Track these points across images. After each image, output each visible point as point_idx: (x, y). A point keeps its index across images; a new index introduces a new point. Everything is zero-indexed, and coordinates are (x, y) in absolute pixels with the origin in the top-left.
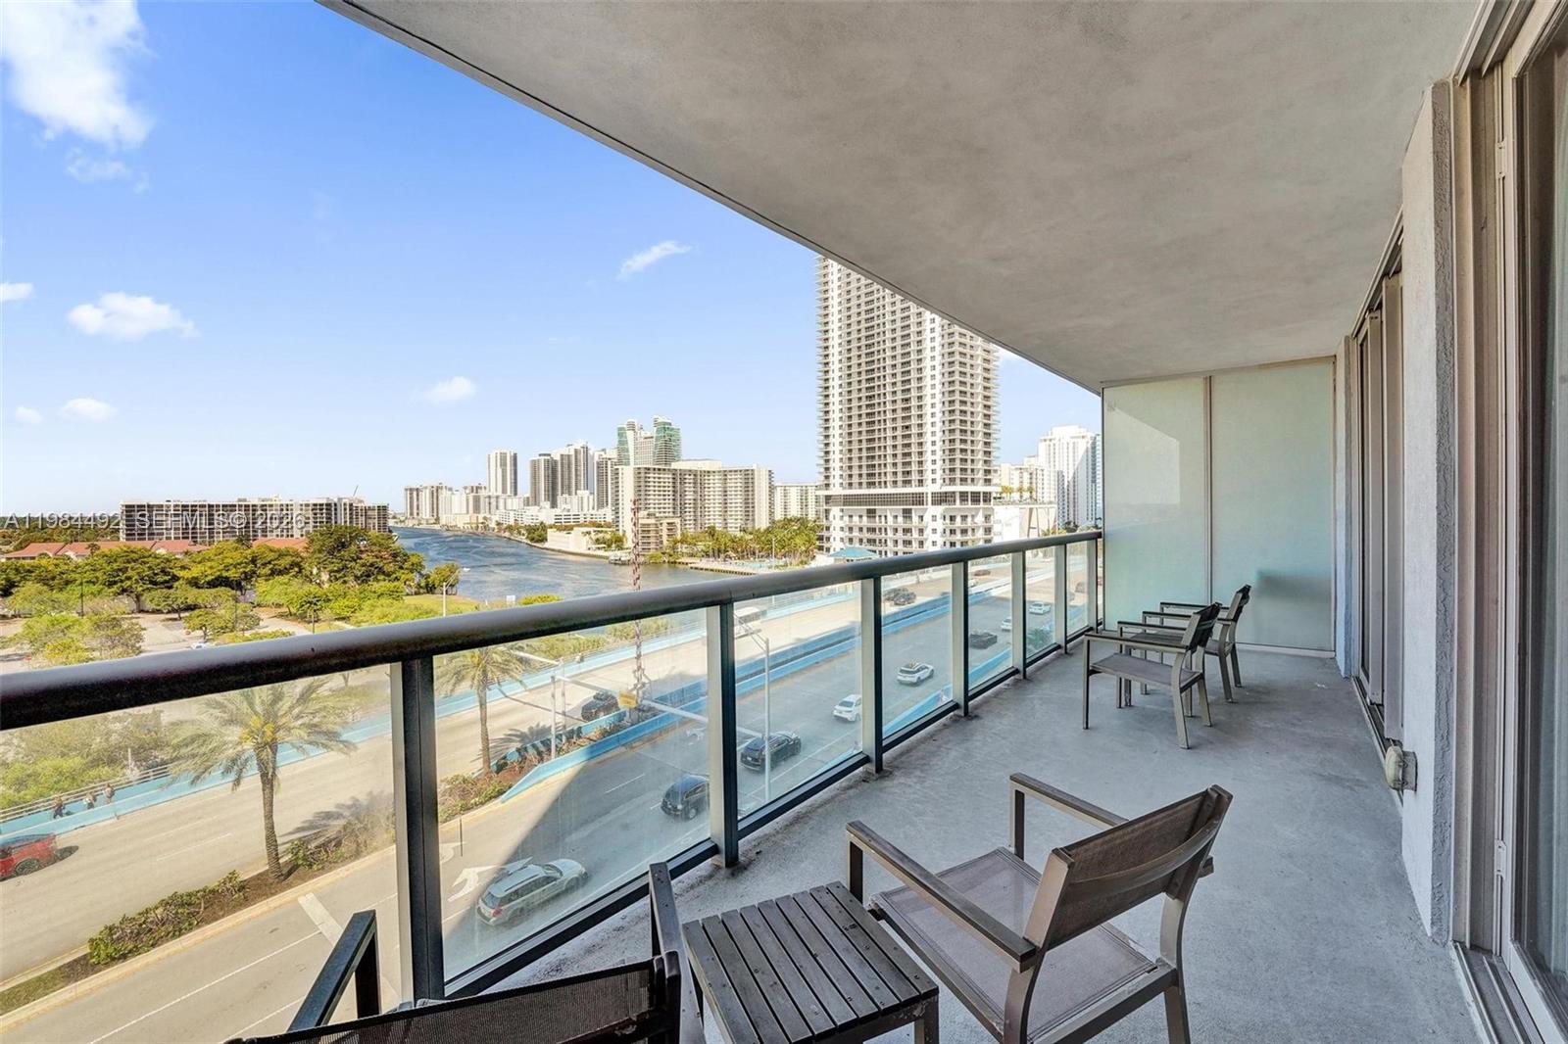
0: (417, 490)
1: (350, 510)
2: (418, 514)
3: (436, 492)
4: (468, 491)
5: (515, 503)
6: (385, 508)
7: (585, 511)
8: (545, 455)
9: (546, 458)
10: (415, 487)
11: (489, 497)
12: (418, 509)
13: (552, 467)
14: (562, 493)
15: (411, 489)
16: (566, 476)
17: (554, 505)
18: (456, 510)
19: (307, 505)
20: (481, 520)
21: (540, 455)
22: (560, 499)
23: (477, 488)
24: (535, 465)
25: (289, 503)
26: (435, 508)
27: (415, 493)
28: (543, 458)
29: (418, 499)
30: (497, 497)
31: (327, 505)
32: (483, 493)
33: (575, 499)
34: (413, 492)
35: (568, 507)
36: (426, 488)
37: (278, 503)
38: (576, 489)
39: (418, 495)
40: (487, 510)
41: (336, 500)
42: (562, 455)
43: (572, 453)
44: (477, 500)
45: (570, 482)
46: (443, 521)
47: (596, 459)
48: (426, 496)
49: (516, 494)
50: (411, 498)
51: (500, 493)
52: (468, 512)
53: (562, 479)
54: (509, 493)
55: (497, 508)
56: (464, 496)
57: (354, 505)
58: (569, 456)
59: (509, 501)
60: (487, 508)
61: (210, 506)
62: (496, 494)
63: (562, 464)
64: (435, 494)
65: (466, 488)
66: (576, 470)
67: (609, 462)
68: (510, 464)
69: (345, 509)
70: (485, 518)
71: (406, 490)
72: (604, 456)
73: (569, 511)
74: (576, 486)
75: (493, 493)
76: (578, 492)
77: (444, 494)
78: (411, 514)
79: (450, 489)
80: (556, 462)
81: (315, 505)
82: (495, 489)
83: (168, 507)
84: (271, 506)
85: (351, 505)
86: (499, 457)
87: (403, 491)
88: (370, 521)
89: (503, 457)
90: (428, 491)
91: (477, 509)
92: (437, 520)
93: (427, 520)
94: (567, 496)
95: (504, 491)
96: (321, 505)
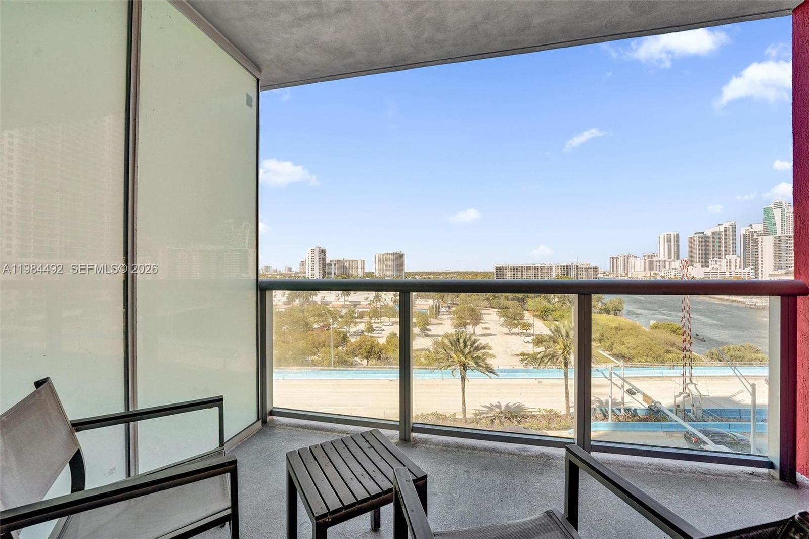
0: (616, 258)
1: (577, 269)
2: (617, 271)
3: (626, 259)
4: (646, 258)
5: (677, 265)
6: (596, 268)
7: (733, 269)
8: (699, 233)
9: (700, 235)
10: (615, 256)
11: (659, 261)
12: (617, 268)
13: (705, 240)
14: (713, 257)
15: (613, 258)
16: (717, 246)
17: (706, 265)
18: (637, 268)
19: (558, 267)
20: (652, 275)
21: (695, 233)
22: (711, 261)
23: (652, 255)
24: (691, 241)
25: (551, 265)
26: (626, 268)
27: (615, 260)
28: (697, 235)
29: (617, 263)
30: (665, 261)
31: (566, 266)
32: (656, 259)
33: (724, 261)
34: (614, 259)
35: (717, 266)
36: (621, 257)
37: (547, 265)
38: (726, 254)
39: (617, 261)
40: (658, 269)
41: (571, 264)
42: (713, 233)
43: (722, 229)
44: (651, 263)
45: (720, 250)
46: (629, 275)
47: (743, 232)
48: (621, 262)
49: (678, 259)
50: (613, 263)
51: (666, 258)
52: (645, 270)
53: (713, 247)
54: (673, 258)
55: (665, 268)
56: (643, 261)
57: (579, 266)
58: (719, 232)
59: (673, 263)
60: (658, 267)
61: (522, 267)
62: (663, 259)
63: (713, 238)
64: (626, 260)
65: (644, 256)
66: (725, 241)
67: (755, 234)
68: (673, 242)
69: (575, 268)
70: (655, 274)
71: (610, 258)
72: (751, 230)
73: (717, 269)
74: (726, 251)
75: (662, 258)
76: (727, 256)
77: (632, 260)
78: (613, 271)
79: (636, 257)
80: (708, 237)
81: (561, 266)
82: (663, 256)
83: (508, 267)
84: (544, 267)
85: (577, 266)
86: (666, 237)
87: (609, 259)
88: (589, 274)
89: (669, 237)
90: (622, 258)
91: (651, 269)
92: (627, 274)
93: (621, 274)
94: (717, 259)
95: (670, 257)
96: (564, 266)
